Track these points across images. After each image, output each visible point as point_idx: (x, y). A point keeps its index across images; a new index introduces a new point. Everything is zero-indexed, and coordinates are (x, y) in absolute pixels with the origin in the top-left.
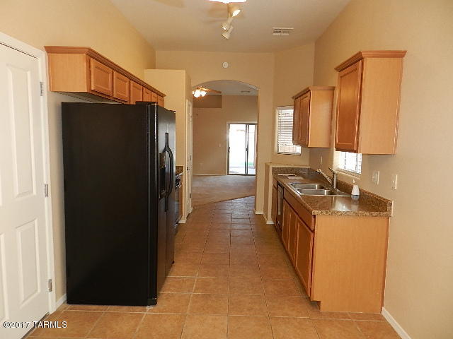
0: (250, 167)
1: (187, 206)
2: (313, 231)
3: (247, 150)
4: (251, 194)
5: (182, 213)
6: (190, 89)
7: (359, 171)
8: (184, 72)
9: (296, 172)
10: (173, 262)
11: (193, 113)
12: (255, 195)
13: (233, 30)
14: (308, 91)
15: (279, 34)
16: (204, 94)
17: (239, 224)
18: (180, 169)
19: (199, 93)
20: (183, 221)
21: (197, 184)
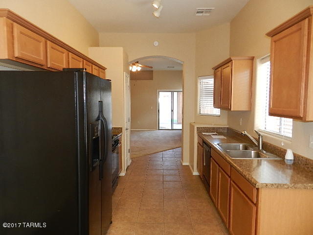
0: (175, 123)
1: (126, 159)
2: (256, 205)
3: (172, 111)
4: (177, 146)
5: (121, 168)
6: (127, 64)
7: (290, 135)
8: (121, 49)
9: (218, 131)
10: (111, 223)
11: (131, 83)
12: (182, 147)
13: (163, 9)
14: (229, 61)
15: (201, 14)
16: (139, 69)
17: (170, 175)
18: (119, 130)
19: (135, 68)
20: (122, 174)
21: (135, 138)
